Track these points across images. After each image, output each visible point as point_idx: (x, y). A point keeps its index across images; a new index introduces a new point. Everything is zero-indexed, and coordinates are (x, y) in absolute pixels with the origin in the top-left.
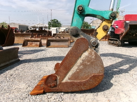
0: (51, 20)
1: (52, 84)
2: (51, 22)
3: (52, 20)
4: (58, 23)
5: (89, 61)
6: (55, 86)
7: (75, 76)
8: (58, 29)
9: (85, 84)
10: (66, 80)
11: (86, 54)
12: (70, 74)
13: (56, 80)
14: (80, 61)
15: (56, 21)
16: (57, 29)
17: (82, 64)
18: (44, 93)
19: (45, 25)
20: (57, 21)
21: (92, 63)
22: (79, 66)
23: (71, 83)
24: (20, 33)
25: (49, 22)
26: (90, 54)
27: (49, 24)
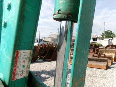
0: (104, 32)
2: (104, 33)
3: (106, 32)
4: (112, 34)
15: (109, 32)
16: (109, 39)
19: (99, 36)
20: (111, 32)
25: (103, 34)
27: (102, 35)
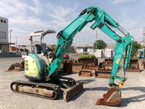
1: (103, 102)
2: (96, 43)
3: (97, 41)
5: (115, 95)
6: (104, 103)
7: (111, 100)
8: (103, 51)
9: (114, 103)
10: (108, 101)
11: (114, 93)
12: (109, 99)
13: (104, 101)
14: (112, 95)
15: (101, 41)
17: (113, 96)
18: (100, 105)
19: (90, 46)
20: (103, 42)
21: (116, 96)
22: (112, 97)
23: (109, 102)
24: (75, 63)
25: (94, 43)
26: (116, 93)
27: (94, 45)
